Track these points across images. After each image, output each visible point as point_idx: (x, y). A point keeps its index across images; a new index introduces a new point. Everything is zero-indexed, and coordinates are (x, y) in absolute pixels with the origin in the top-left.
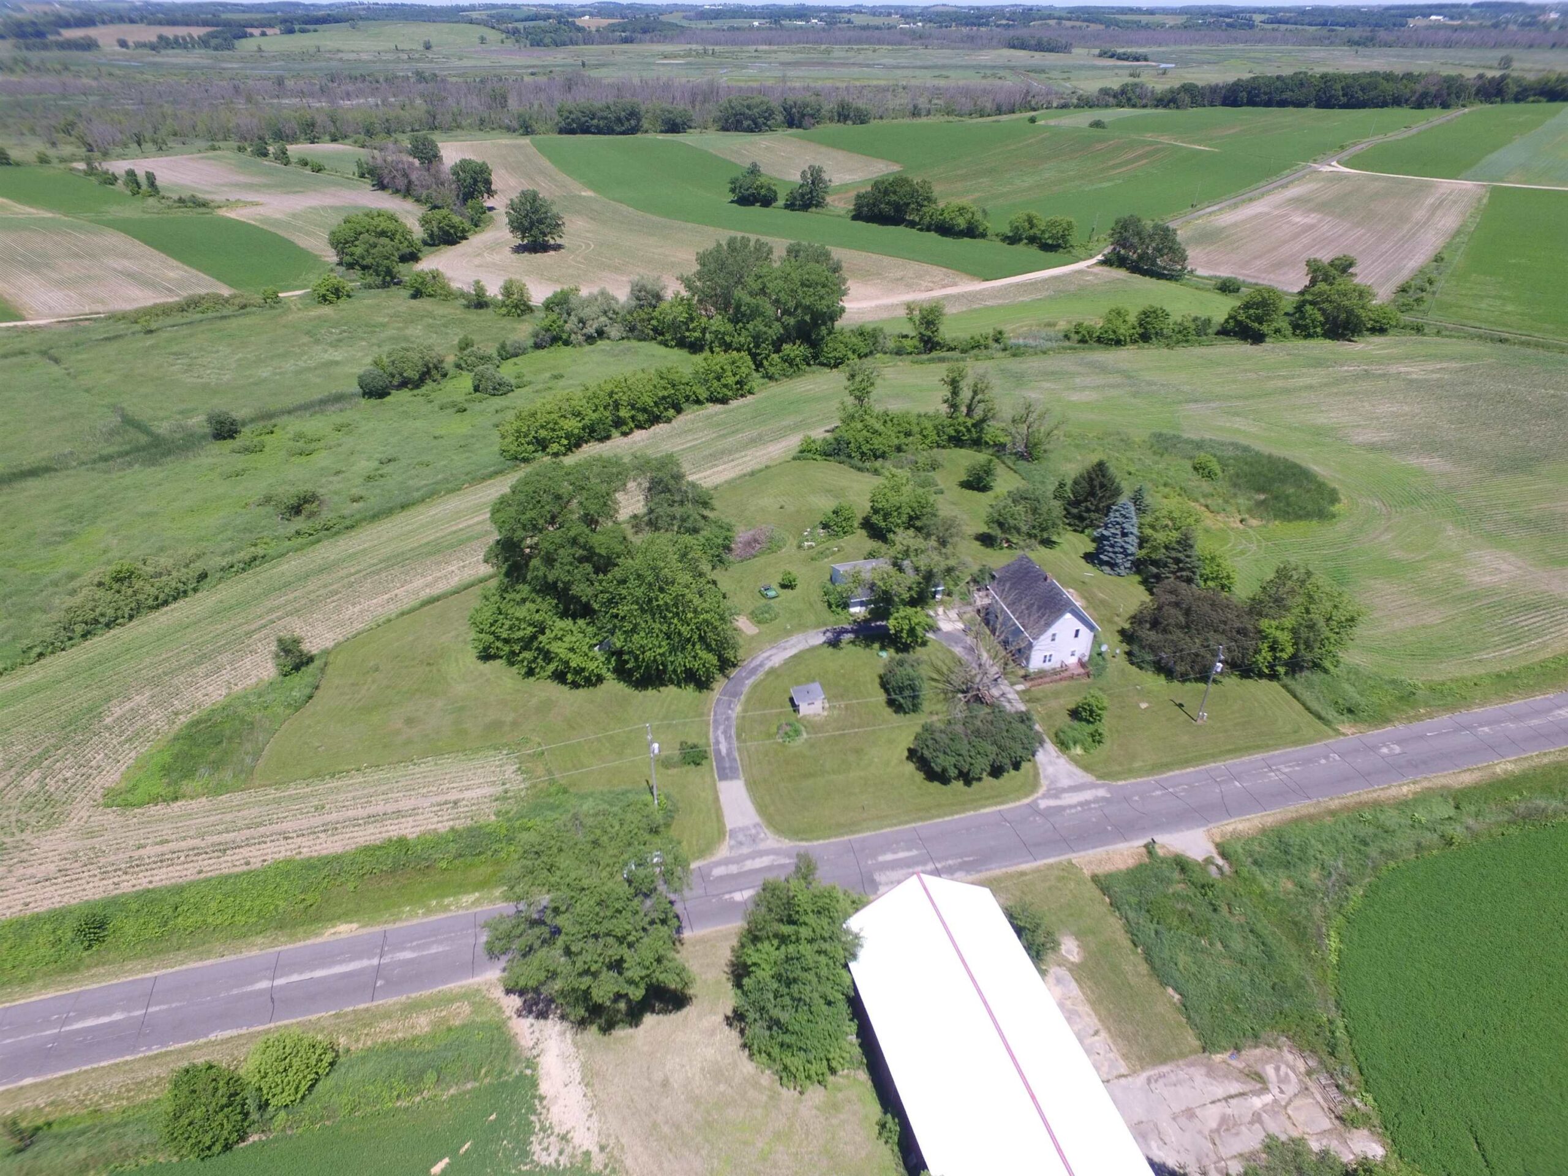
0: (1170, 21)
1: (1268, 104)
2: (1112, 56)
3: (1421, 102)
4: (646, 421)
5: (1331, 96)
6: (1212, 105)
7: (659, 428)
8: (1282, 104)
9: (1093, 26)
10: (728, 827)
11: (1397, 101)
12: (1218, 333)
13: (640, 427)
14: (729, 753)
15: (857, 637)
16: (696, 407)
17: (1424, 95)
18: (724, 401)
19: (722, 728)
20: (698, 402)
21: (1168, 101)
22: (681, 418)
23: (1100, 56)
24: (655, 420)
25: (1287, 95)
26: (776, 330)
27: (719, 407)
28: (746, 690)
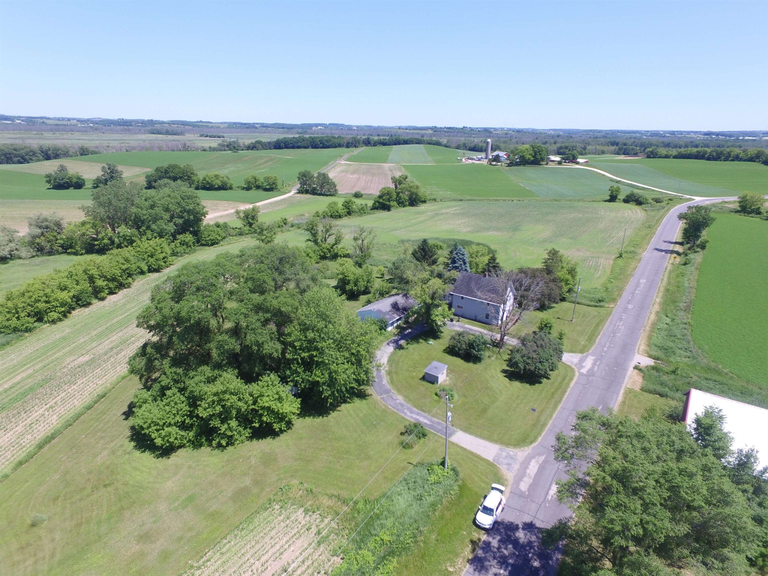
0: (222, 126)
1: (293, 147)
2: (207, 136)
3: (348, 145)
4: (116, 287)
5: (316, 144)
6: (270, 149)
7: (124, 292)
8: (299, 147)
9: (186, 127)
10: (491, 459)
11: (340, 146)
12: (371, 210)
13: (111, 293)
14: (431, 421)
15: (407, 341)
16: (141, 276)
17: (348, 143)
18: (157, 270)
19: (406, 411)
20: (142, 273)
21: (252, 147)
22: (135, 283)
23: (201, 136)
24: (121, 286)
25: (299, 144)
26: (171, 227)
27: (156, 275)
28: (389, 386)
